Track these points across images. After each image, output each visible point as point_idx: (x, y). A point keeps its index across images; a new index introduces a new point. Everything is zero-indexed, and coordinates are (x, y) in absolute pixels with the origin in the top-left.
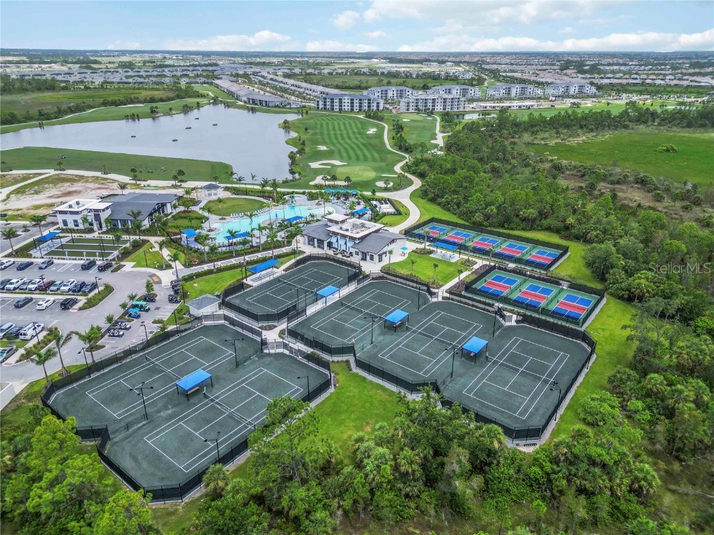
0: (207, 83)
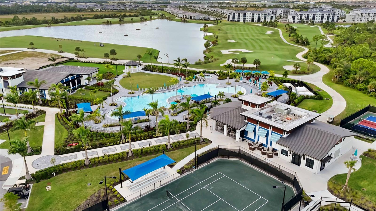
0: (161, 10)
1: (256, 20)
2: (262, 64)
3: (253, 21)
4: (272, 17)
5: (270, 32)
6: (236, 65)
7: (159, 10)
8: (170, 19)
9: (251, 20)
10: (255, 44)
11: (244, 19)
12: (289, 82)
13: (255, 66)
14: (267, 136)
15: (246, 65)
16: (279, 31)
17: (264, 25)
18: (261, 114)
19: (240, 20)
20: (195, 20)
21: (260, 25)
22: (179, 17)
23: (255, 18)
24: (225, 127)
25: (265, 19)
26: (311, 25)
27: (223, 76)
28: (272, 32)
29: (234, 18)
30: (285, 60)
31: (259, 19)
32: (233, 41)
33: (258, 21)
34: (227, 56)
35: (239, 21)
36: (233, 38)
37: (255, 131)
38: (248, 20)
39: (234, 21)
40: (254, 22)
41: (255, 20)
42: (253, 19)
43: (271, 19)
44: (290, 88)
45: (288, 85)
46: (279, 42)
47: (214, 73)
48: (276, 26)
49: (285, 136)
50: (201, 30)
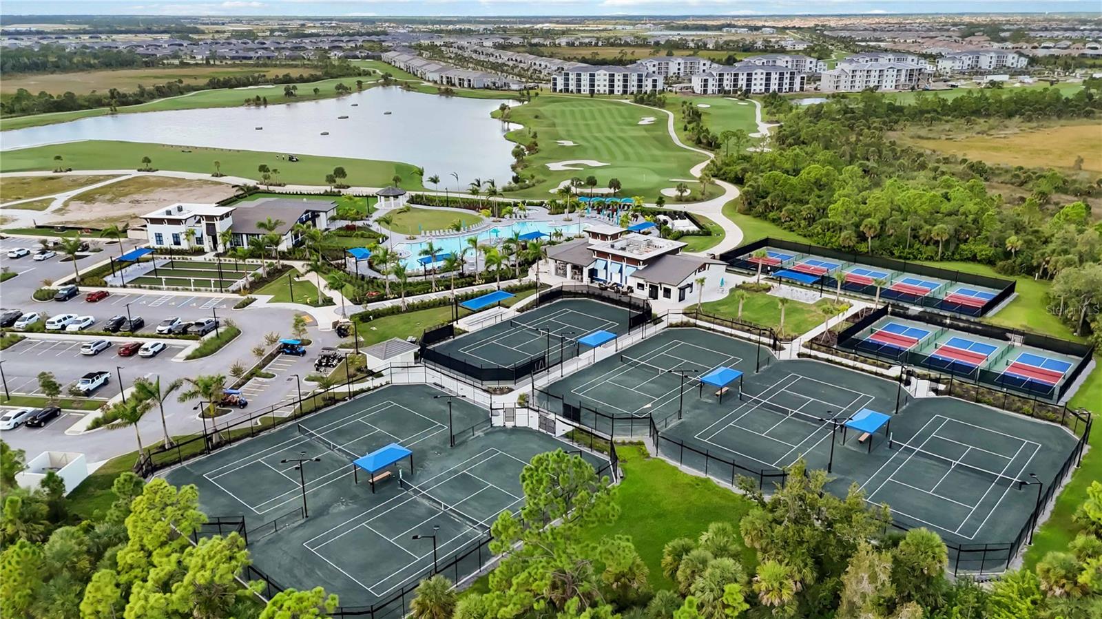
0: (373, 58)
1: (618, 88)
2: (623, 186)
3: (612, 92)
4: (655, 81)
5: (647, 120)
6: (579, 190)
7: (368, 57)
8: (408, 87)
9: (607, 89)
10: (614, 148)
11: (592, 86)
12: (665, 214)
13: (612, 191)
14: (621, 271)
15: (595, 190)
16: (668, 115)
17: (636, 102)
18: (612, 246)
19: (582, 88)
20: (473, 88)
21: (627, 101)
22: (429, 81)
23: (616, 83)
24: (569, 267)
25: (640, 86)
26: (741, 100)
27: (557, 209)
28: (652, 119)
29: (567, 85)
30: (666, 179)
31: (625, 86)
32: (569, 143)
33: (625, 92)
34: (561, 175)
35: (579, 91)
36: (570, 137)
37: (606, 268)
38: (602, 89)
39: (567, 90)
40: (616, 93)
41: (616, 89)
42: (612, 86)
43: (654, 86)
44: (666, 222)
45: (662, 217)
46: (665, 143)
47: (541, 204)
48: (662, 104)
49: (641, 267)
50: (493, 117)
